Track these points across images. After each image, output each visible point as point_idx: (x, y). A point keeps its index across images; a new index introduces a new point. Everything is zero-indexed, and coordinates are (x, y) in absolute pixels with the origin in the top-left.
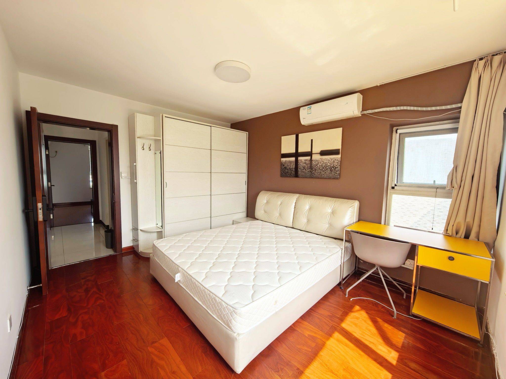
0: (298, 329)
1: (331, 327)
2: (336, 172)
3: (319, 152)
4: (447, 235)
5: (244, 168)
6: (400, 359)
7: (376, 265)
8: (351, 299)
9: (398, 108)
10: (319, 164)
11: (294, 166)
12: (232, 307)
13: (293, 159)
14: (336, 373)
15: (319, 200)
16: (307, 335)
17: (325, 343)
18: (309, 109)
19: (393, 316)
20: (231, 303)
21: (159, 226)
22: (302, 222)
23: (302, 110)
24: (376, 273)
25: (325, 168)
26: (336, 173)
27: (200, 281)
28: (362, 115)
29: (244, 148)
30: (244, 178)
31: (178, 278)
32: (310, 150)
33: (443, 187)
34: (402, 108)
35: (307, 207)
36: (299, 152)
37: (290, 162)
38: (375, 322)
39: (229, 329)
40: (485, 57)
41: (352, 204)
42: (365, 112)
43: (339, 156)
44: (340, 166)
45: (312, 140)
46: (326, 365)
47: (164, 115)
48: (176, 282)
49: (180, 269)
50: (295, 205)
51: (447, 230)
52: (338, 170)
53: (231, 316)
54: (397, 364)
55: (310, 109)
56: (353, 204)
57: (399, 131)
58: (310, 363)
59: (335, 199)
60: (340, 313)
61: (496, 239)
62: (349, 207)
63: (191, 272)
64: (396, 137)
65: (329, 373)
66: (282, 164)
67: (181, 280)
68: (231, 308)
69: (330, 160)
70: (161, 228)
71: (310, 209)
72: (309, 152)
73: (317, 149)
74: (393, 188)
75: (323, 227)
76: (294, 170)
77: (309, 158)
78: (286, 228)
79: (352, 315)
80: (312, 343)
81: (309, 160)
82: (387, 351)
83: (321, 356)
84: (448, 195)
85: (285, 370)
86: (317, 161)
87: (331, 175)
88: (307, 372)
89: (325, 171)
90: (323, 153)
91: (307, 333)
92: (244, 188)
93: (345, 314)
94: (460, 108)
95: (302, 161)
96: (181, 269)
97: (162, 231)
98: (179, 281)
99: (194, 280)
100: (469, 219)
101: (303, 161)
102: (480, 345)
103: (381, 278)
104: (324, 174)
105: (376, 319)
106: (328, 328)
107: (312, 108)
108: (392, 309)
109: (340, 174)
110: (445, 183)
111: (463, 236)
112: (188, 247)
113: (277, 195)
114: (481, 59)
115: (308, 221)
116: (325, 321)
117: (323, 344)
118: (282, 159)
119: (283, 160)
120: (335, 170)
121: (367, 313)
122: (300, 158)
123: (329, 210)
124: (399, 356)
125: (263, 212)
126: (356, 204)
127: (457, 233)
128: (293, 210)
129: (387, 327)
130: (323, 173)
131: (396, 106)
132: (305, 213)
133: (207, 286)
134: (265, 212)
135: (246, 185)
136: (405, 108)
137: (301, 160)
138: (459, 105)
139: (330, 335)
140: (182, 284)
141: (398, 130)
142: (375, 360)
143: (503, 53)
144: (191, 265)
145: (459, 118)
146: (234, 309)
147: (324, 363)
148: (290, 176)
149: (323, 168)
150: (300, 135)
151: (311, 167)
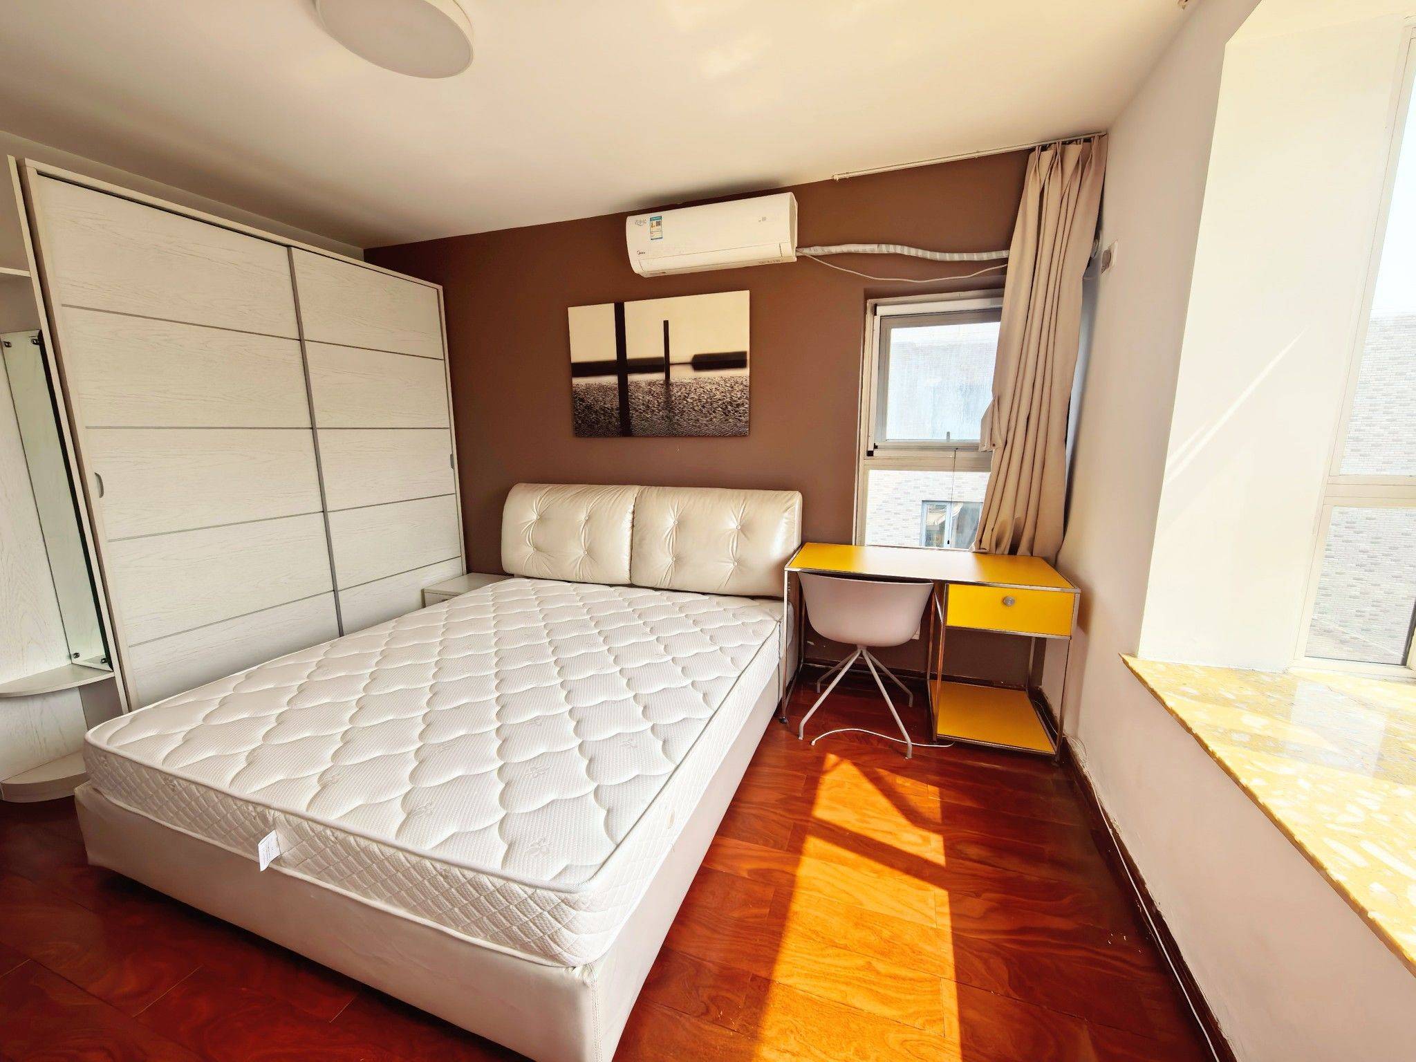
0: (719, 867)
1: (792, 828)
2: (740, 416)
3: (689, 359)
4: (981, 553)
5: (442, 414)
6: (949, 849)
7: (858, 646)
8: (814, 743)
9: (884, 249)
10: (692, 395)
11: (616, 403)
12: (553, 890)
13: (611, 380)
14: (842, 942)
15: (700, 498)
16: (745, 875)
17: (794, 876)
18: (654, 223)
19: (905, 755)
20: (546, 878)
21: (91, 660)
22: (660, 564)
23: (631, 222)
24: (860, 666)
25: (709, 405)
26: (739, 420)
27: (390, 837)
28: (798, 257)
29: (434, 342)
30: (445, 444)
31: (268, 851)
32: (662, 354)
33: (972, 447)
34: (892, 249)
35: (670, 521)
36: (629, 360)
37: (603, 389)
38: (876, 780)
39: (549, 963)
40: (1050, 145)
41: (788, 501)
42: (808, 252)
43: (745, 373)
44: (750, 399)
45: (666, 323)
46: (815, 932)
47: (31, 165)
48: (263, 867)
49: (270, 815)
50: (633, 519)
51: (981, 541)
52: (743, 410)
53: (556, 919)
54: (947, 861)
55: (659, 224)
56: (790, 503)
57: (881, 311)
58: (778, 945)
59: (743, 492)
60: (801, 784)
61: (1061, 547)
62: (784, 509)
63: (333, 814)
64: (873, 325)
65: (831, 951)
66: (577, 397)
67: (286, 855)
68: (552, 895)
69: (722, 383)
70: (106, 667)
71: (680, 525)
72: (659, 359)
73: (682, 351)
74: (870, 454)
75: (721, 572)
76: (616, 413)
77: (659, 377)
78: (612, 589)
79: (828, 780)
80: (764, 891)
81: (662, 382)
82: (920, 841)
83: (796, 913)
84: (981, 464)
85: (723, 997)
86: (684, 385)
87: (726, 427)
88: (779, 974)
89: (710, 414)
90: (702, 363)
91: (744, 868)
92: (448, 480)
93: (813, 783)
94: (1005, 261)
95: (640, 387)
96: (277, 813)
97: (114, 678)
98: (277, 860)
99: (358, 839)
100: (1020, 513)
101: (643, 385)
102: (1055, 764)
103: (872, 676)
104: (706, 425)
105: (877, 773)
106: (789, 834)
107: (663, 222)
108: (904, 739)
109: (749, 423)
110: (976, 440)
111: (1007, 552)
112: (280, 719)
113: (569, 495)
114: (1044, 148)
115: (678, 560)
116: (775, 818)
117: (792, 882)
118: (576, 381)
119: (580, 382)
120: (736, 412)
121: (855, 764)
122: (633, 378)
123: (732, 524)
124: (945, 840)
125: (530, 550)
126: (796, 499)
127: (998, 545)
128: (629, 533)
129: (904, 784)
130: (704, 421)
131: (879, 243)
132: (666, 539)
133: (426, 848)
134: (537, 548)
135: (453, 467)
136: (898, 249)
137: (637, 384)
138: (1004, 254)
139: (796, 849)
140: (296, 867)
141: (878, 308)
142: (908, 871)
143: (1082, 141)
144: (324, 787)
145: (1001, 285)
146: (563, 895)
147: (810, 930)
148: (606, 433)
149: (704, 407)
150: (628, 305)
151: (668, 404)
